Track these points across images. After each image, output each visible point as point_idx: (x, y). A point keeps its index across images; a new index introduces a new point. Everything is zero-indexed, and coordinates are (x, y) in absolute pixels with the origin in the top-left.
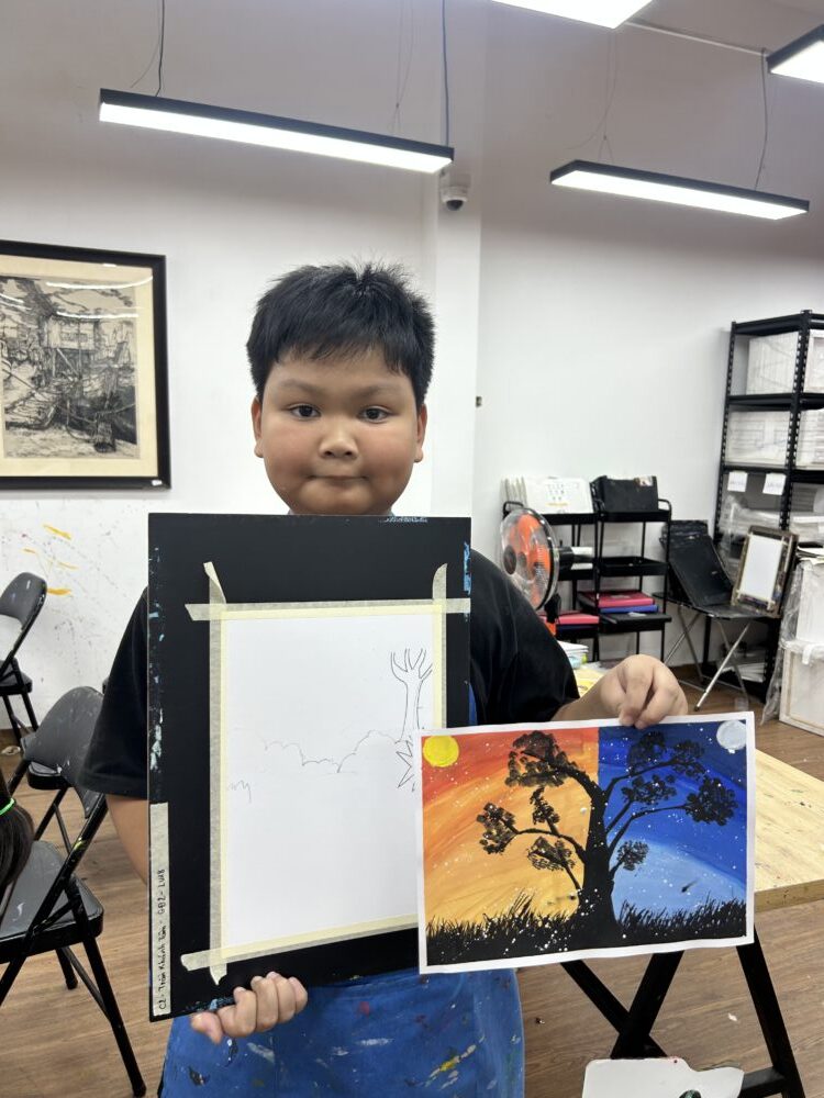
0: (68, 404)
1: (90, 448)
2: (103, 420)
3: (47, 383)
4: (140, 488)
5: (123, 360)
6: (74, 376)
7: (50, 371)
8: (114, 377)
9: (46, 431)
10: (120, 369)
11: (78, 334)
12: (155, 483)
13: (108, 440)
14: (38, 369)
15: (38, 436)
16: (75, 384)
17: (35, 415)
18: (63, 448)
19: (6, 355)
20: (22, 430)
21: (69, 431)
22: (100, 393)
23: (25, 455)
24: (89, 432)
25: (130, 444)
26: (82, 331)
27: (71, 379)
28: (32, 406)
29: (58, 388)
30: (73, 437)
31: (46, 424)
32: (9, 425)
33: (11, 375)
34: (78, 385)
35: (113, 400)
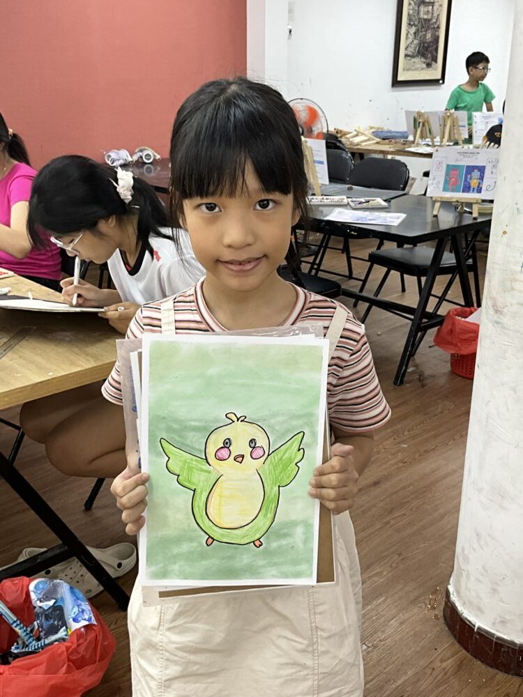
0: (422, 45)
1: (424, 66)
2: (430, 52)
3: (418, 35)
5: (438, 23)
6: (425, 31)
7: (419, 29)
8: (435, 32)
9: (415, 58)
10: (437, 27)
11: (428, 11)
12: (440, 82)
13: (430, 62)
14: (416, 29)
15: (413, 60)
17: (413, 51)
18: (419, 66)
19: (409, 22)
20: (409, 58)
21: (420, 58)
22: (430, 40)
23: (408, 70)
24: (426, 58)
25: (435, 63)
27: (424, 33)
28: (413, 46)
29: (420, 37)
30: (421, 61)
31: (415, 54)
32: (406, 56)
33: (409, 32)
34: (425, 35)
35: (433, 42)
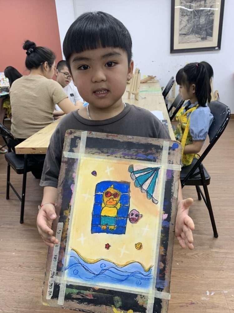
0: (196, 27)
1: (200, 39)
2: (204, 31)
3: (191, 21)
4: (212, 50)
5: (211, 11)
6: (198, 18)
7: (192, 17)
8: (208, 17)
9: (189, 35)
10: (210, 14)
12: (216, 48)
13: (205, 36)
14: (189, 17)
15: (187, 37)
16: (198, 20)
17: (187, 31)
18: (194, 40)
19: (181, 14)
20: (183, 36)
21: (195, 35)
22: (204, 23)
23: (183, 43)
24: (200, 35)
25: (211, 37)
26: (201, 4)
27: (197, 19)
28: (187, 28)
29: (193, 22)
30: (195, 36)
31: (190, 33)
32: (180, 35)
33: (182, 20)
34: (199, 21)
35: (207, 24)
